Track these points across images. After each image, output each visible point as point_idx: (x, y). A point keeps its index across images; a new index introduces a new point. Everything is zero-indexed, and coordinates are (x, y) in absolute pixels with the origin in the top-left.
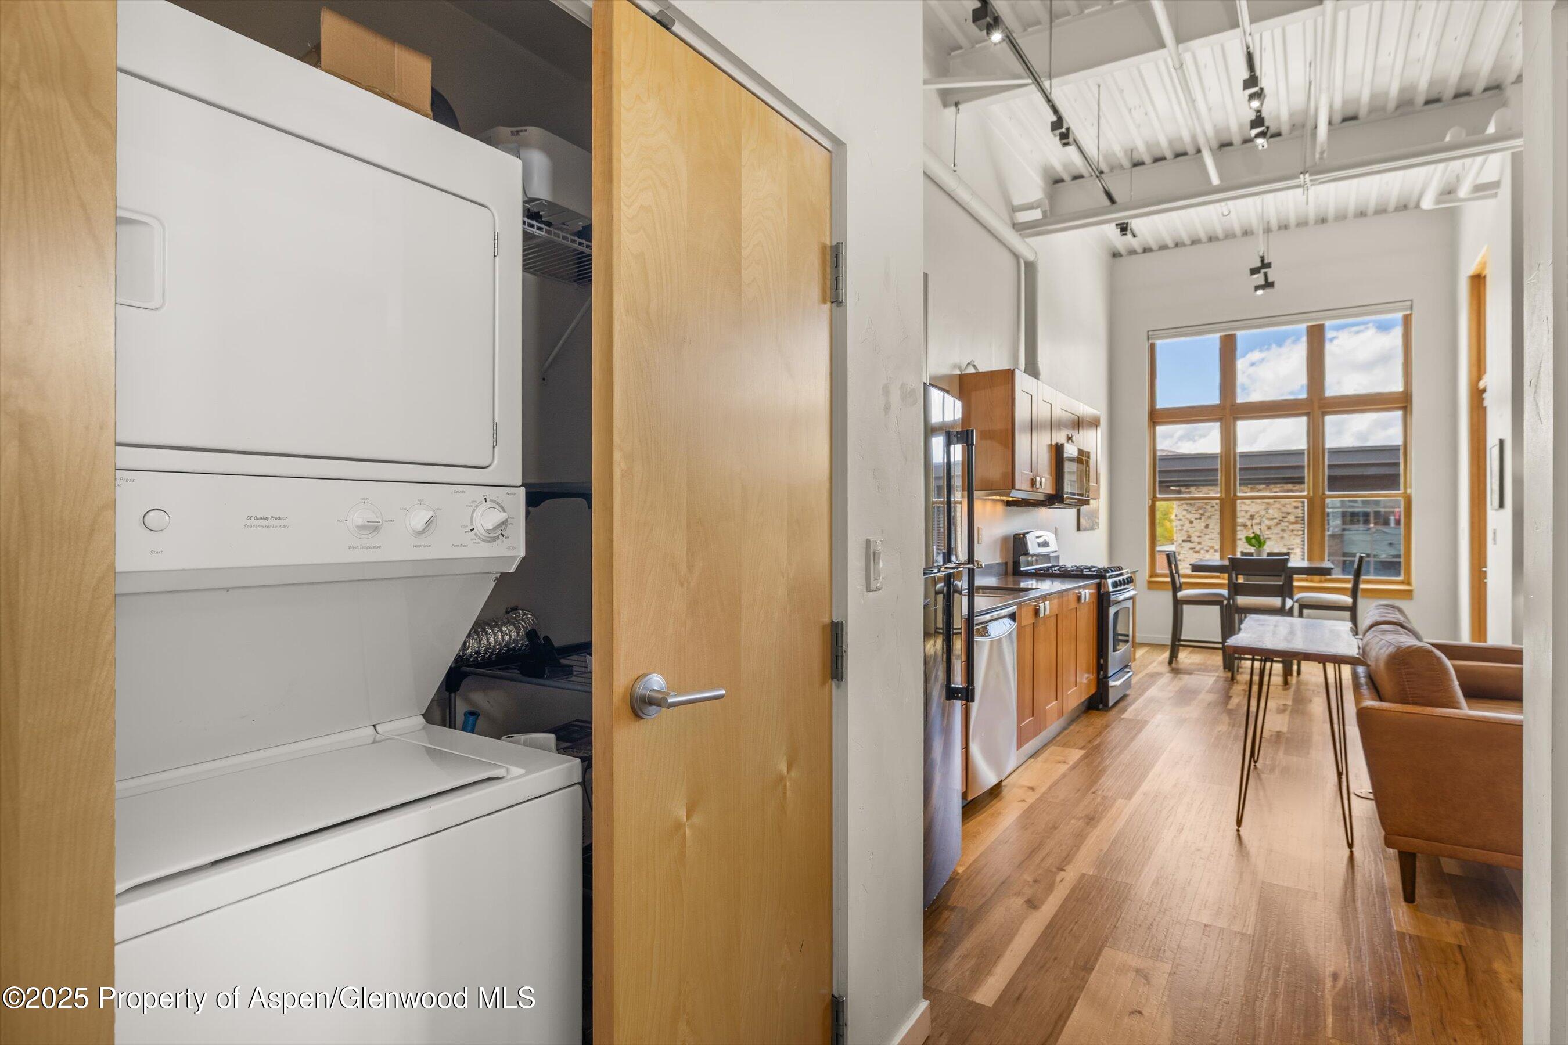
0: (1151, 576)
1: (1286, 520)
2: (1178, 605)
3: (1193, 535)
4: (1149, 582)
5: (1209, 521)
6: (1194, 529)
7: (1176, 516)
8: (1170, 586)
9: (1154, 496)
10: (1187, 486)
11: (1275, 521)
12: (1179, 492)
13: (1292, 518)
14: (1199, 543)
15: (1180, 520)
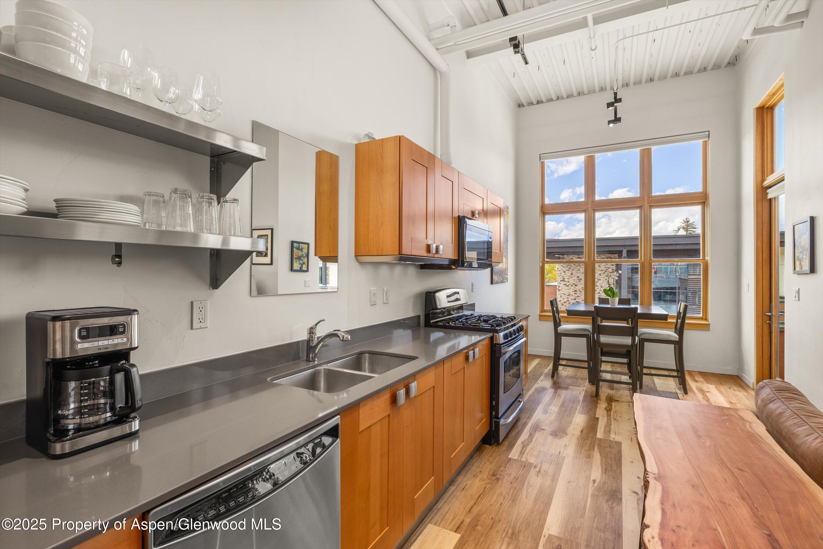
0: (541, 312)
1: (608, 271)
2: (558, 336)
3: (565, 278)
4: (540, 316)
5: (573, 271)
6: (566, 275)
7: (558, 269)
8: (552, 319)
9: (544, 260)
10: (563, 255)
11: (604, 271)
12: (559, 258)
13: (610, 270)
14: (568, 282)
15: (559, 271)
